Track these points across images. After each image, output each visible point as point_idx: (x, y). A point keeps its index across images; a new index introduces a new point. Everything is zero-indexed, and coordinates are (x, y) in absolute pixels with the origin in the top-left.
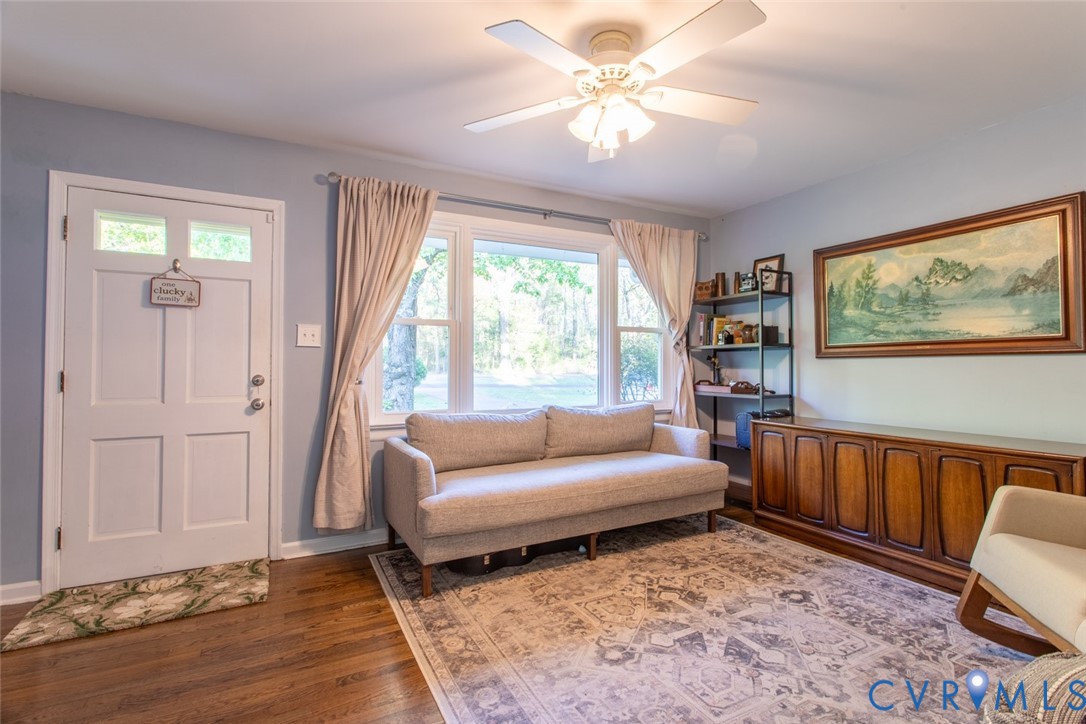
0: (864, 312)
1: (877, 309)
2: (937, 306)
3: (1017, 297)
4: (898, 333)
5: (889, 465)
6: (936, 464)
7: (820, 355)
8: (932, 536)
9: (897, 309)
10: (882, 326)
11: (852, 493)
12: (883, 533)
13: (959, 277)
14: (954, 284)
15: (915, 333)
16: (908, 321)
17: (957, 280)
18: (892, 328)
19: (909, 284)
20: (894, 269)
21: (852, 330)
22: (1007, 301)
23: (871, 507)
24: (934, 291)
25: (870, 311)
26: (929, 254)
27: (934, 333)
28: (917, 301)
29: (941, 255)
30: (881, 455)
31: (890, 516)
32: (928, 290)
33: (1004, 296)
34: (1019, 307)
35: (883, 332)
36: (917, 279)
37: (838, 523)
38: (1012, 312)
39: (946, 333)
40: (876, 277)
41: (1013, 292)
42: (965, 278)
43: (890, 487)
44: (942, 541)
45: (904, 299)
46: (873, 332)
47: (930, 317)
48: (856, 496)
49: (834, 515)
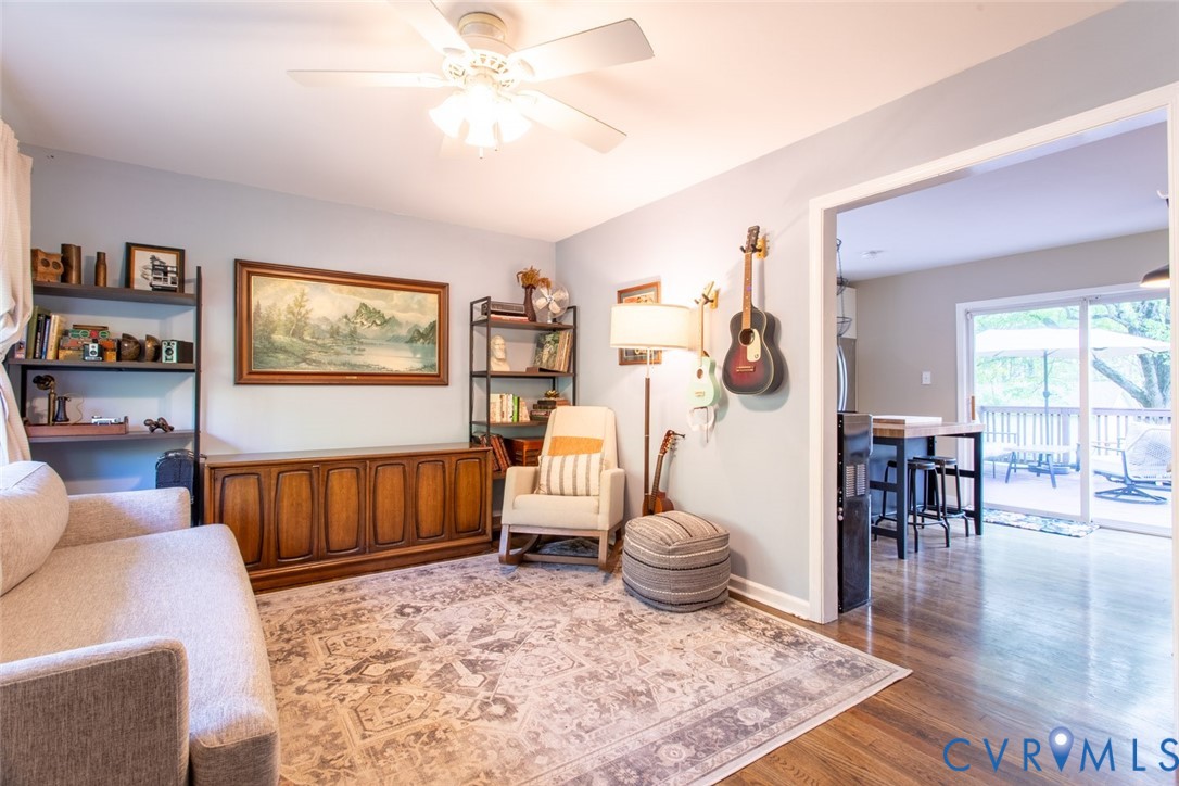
0: (295, 340)
1: (308, 338)
2: (362, 343)
3: (414, 345)
4: (329, 363)
5: (380, 480)
6: (415, 470)
7: (240, 380)
8: (411, 528)
9: (328, 341)
10: (314, 355)
11: (344, 515)
12: (373, 542)
13: (378, 322)
14: (374, 328)
15: (344, 364)
16: (337, 354)
17: (377, 325)
18: (324, 358)
19: (340, 320)
20: (327, 305)
21: (281, 356)
22: (407, 346)
23: (362, 522)
24: (361, 330)
25: (302, 339)
26: (357, 298)
27: (360, 366)
28: (345, 336)
29: (366, 301)
30: (373, 473)
31: (379, 524)
32: (355, 328)
33: (407, 342)
34: (415, 352)
35: (314, 361)
36: (346, 317)
37: (329, 550)
38: (411, 355)
39: (368, 366)
40: (308, 307)
41: (412, 340)
42: (382, 324)
43: (380, 499)
44: (417, 528)
45: (334, 333)
46: (305, 360)
47: (357, 352)
48: (348, 517)
49: (323, 544)
